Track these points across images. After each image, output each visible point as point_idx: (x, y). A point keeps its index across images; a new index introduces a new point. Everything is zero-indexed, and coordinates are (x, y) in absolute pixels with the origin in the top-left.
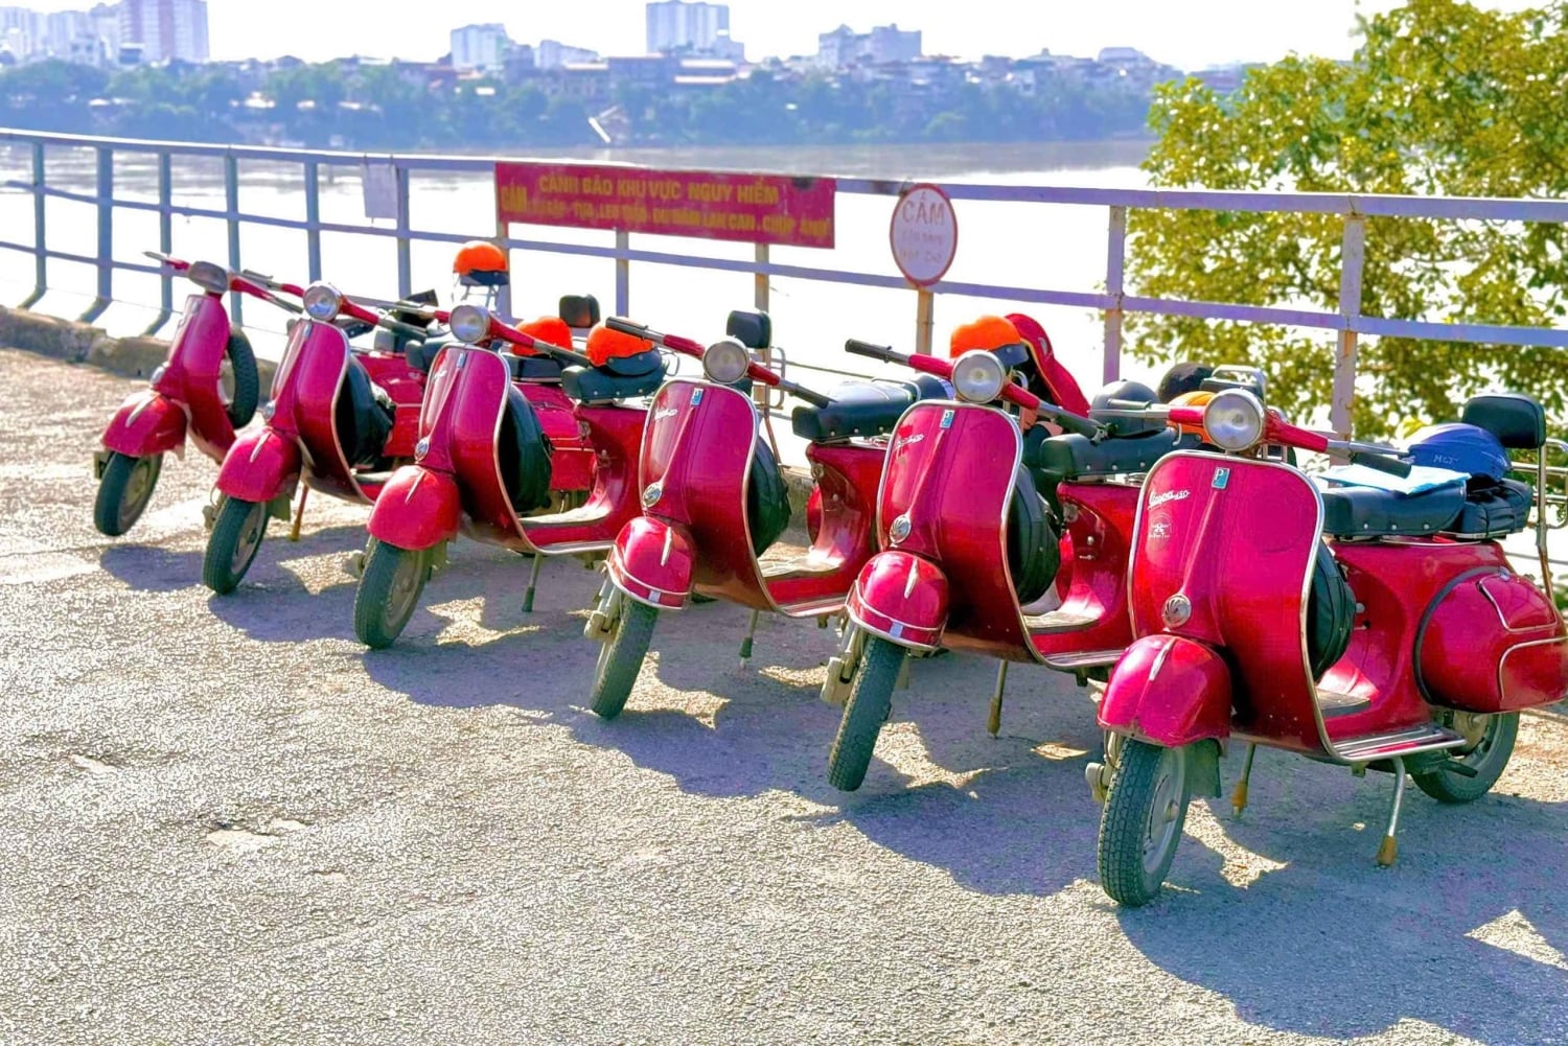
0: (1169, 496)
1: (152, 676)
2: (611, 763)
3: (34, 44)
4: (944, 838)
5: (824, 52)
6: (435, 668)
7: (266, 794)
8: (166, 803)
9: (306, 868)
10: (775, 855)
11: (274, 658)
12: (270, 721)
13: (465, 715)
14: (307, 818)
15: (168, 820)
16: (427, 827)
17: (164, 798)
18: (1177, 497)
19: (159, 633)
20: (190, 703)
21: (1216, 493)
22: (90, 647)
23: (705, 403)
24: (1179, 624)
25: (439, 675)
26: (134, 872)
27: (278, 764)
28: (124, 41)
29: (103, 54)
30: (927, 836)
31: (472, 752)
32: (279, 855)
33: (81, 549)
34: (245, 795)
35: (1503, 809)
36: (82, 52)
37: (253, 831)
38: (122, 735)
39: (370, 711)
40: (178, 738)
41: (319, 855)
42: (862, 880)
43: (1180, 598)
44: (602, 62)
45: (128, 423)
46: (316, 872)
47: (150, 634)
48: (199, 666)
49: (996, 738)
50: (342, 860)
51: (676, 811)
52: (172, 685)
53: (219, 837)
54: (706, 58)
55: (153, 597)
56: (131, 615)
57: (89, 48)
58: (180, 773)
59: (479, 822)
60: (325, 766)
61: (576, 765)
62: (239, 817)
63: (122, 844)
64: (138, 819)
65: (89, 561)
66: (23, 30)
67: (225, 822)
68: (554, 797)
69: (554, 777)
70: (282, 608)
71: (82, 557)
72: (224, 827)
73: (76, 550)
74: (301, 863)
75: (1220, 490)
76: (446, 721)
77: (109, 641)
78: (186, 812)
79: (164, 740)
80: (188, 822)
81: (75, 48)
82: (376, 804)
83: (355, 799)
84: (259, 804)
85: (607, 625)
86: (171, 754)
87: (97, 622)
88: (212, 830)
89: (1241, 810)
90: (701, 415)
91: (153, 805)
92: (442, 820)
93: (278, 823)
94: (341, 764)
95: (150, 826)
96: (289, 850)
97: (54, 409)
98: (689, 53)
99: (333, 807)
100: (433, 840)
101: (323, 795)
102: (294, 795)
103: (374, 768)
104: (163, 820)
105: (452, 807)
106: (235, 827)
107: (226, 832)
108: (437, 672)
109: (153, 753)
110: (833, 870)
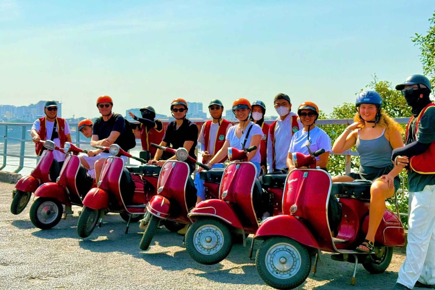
0: (293, 180)
1: (20, 247)
2: (143, 264)
3: (13, 115)
4: (232, 279)
5: (228, 116)
6: (98, 245)
7: (46, 271)
8: (18, 273)
9: (54, 287)
10: (185, 282)
11: (54, 243)
12: (50, 256)
13: (104, 254)
14: (57, 276)
15: (18, 276)
16: (89, 278)
17: (18, 272)
18: (294, 181)
19: (23, 238)
20: (29, 252)
21: (304, 178)
22: (4, 241)
23: (176, 166)
24: (294, 212)
25: (99, 247)
26: (7, 287)
27: (51, 265)
28: (38, 114)
29: (32, 118)
30: (227, 279)
31: (105, 262)
32: (47, 284)
33: (6, 221)
34: (40, 271)
35: (388, 275)
36: (26, 117)
37: (41, 279)
38: (8, 259)
39: (78, 254)
40: (24, 260)
41: (58, 284)
42: (208, 288)
43: (295, 206)
44: (167, 119)
45: (23, 182)
46: (56, 287)
47: (21, 238)
48: (33, 245)
49: (251, 259)
50: (64, 285)
51: (159, 274)
52: (25, 249)
53: (32, 281)
54: (196, 117)
55: (23, 231)
56: (16, 234)
57: (28, 116)
58: (23, 267)
59: (104, 277)
60: (63, 265)
61: (133, 265)
62: (38, 276)
63: (4, 281)
64: (10, 276)
65: (7, 223)
66: (10, 112)
67: (34, 277)
68: (126, 272)
69: (127, 267)
70: (58, 233)
71: (6, 222)
72: (33, 278)
73: (4, 221)
74: (53, 286)
75: (305, 178)
76: (99, 255)
77: (9, 240)
78: (23, 275)
79: (20, 259)
80: (23, 277)
81: (24, 116)
82: (76, 273)
83: (71, 272)
84: (44, 274)
85: (146, 223)
86: (22, 263)
87: (7, 236)
88: (30, 279)
89: (315, 273)
90: (175, 169)
91: (14, 273)
92: (94, 276)
93: (48, 278)
94: (68, 264)
95: (13, 278)
96: (50, 283)
97: (4, 193)
98: (191, 116)
99: (64, 274)
100: (90, 280)
101: (62, 271)
102: (54, 271)
103: (77, 265)
104: (17, 276)
105: (97, 274)
106: (36, 278)
107: (34, 280)
108: (99, 246)
109: (17, 263)
110: (200, 286)
